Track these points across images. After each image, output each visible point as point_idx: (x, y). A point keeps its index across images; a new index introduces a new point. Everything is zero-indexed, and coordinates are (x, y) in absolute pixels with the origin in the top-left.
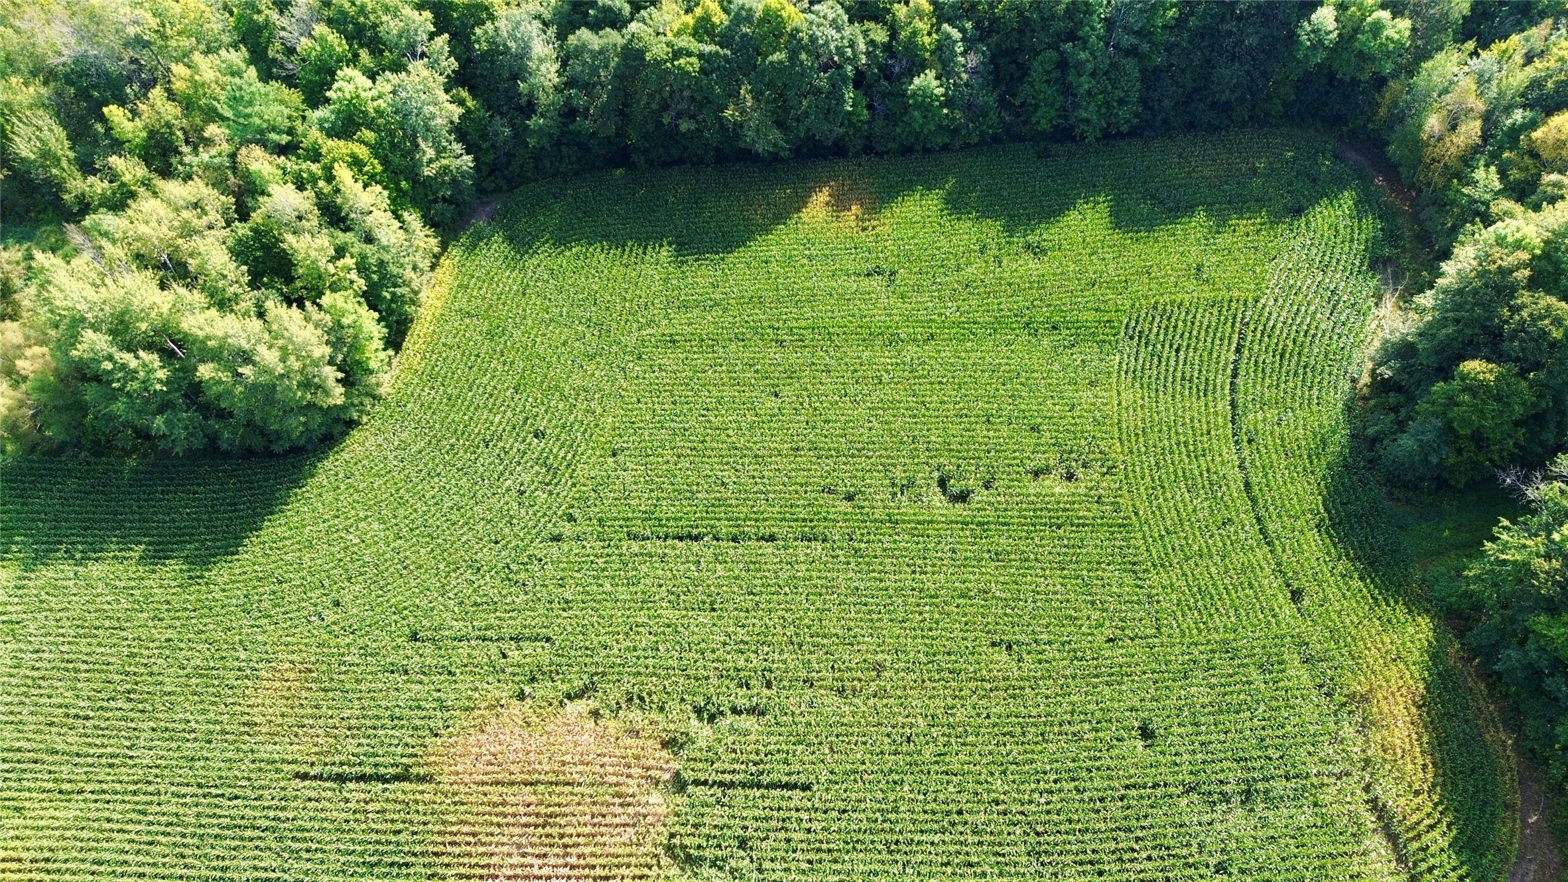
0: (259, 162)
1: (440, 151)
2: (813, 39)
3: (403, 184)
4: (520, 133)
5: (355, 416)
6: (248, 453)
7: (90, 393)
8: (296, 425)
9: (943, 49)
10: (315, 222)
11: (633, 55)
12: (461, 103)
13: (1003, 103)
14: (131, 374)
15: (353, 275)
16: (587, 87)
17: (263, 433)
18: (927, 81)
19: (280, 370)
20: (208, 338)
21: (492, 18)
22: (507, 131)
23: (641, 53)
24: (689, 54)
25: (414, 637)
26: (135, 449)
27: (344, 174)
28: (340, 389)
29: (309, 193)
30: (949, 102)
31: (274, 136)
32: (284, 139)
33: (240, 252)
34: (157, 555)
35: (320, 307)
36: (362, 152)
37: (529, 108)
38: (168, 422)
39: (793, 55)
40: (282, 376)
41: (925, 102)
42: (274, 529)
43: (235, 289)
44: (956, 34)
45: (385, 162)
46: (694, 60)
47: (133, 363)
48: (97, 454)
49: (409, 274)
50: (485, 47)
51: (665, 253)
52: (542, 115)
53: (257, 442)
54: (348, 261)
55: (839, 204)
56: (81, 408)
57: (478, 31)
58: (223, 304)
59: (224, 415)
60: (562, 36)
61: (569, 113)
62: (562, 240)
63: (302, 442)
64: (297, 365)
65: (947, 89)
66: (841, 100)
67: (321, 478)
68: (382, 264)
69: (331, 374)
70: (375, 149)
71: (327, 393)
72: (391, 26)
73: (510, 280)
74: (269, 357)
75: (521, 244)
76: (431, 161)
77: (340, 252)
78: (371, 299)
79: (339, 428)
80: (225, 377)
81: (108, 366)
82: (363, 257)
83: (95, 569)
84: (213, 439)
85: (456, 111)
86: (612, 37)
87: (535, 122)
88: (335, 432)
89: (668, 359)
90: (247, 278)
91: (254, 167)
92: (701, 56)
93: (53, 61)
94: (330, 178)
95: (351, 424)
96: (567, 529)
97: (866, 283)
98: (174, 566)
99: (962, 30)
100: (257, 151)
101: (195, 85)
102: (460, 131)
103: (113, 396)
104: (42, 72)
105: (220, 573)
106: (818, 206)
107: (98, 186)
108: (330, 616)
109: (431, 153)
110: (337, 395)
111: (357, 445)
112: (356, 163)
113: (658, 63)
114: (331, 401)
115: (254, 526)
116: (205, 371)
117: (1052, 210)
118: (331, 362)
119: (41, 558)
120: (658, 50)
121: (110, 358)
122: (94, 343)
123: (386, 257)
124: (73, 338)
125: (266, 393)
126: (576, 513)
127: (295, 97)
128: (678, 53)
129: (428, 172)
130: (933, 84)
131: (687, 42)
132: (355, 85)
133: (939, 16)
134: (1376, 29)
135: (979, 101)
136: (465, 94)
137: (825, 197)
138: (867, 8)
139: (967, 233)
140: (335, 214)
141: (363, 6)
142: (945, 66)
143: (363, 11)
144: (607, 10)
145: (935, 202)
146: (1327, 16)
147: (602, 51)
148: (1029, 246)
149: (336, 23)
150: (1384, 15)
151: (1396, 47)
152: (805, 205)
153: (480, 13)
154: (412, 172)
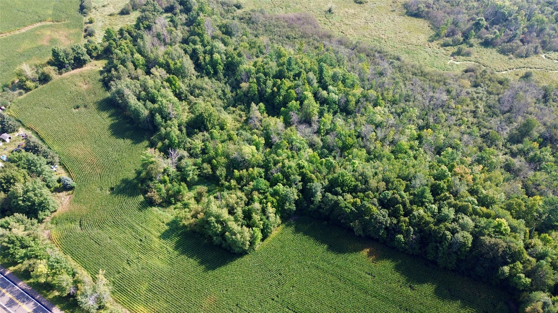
0: (256, 195)
1: (290, 204)
2: (377, 217)
3: (280, 209)
4: (308, 206)
6: (226, 250)
7: (207, 226)
8: (237, 250)
9: (408, 231)
10: (260, 212)
11: (337, 203)
13: (420, 249)
14: (215, 227)
15: (261, 225)
16: (326, 205)
17: (230, 248)
18: (400, 237)
19: (239, 239)
20: (231, 227)
21: (313, 183)
22: (306, 205)
23: (339, 204)
24: (349, 208)
25: (237, 305)
26: (208, 240)
28: (248, 246)
29: (261, 205)
30: (405, 243)
31: (261, 191)
32: (263, 192)
33: (244, 212)
34: (201, 263)
35: (252, 229)
36: (275, 201)
37: (312, 202)
38: (216, 239)
39: (371, 219)
40: (239, 241)
41: (399, 241)
42: (223, 268)
43: (240, 219)
44: (412, 229)
45: (278, 203)
46: (349, 210)
47: (217, 226)
48: (201, 237)
49: (272, 228)
50: (309, 187)
51: (326, 246)
52: (314, 205)
53: (228, 249)
54: (262, 222)
55: (370, 254)
56: (203, 227)
57: (309, 184)
58: (236, 220)
59: (225, 240)
60: (325, 192)
61: (320, 207)
62: (305, 234)
63: (236, 253)
64: (243, 240)
65: (405, 240)
66: (379, 232)
67: (236, 262)
68: (268, 224)
69: (248, 243)
70: (278, 200)
72: (292, 177)
73: (291, 237)
74: (238, 236)
75: (297, 230)
77: (261, 220)
78: (262, 231)
79: (244, 253)
80: (230, 236)
82: (265, 222)
83: (191, 260)
84: (221, 244)
86: (335, 198)
87: (312, 206)
89: (314, 271)
90: (243, 217)
91: (254, 196)
92: (351, 209)
93: (231, 156)
94: (266, 204)
95: (247, 253)
96: (276, 298)
97: (368, 276)
98: (204, 267)
99: (414, 229)
100: (256, 193)
101: (252, 173)
102: (296, 202)
103: (210, 229)
104: (227, 156)
105: (210, 272)
106: (365, 252)
107: (227, 184)
108: (225, 292)
109: (288, 205)
111: (246, 258)
112: (272, 203)
113: (341, 207)
114: (245, 248)
115: (220, 266)
116: (227, 234)
117: (421, 281)
118: (249, 241)
119: (183, 253)
120: (342, 204)
121: (213, 223)
122: (213, 219)
123: (269, 224)
124: (210, 217)
125: (235, 242)
126: (279, 296)
127: (268, 184)
128: (346, 207)
129: (286, 208)
130: (402, 238)
131: (349, 205)
132: (280, 187)
133: (410, 224)
134: (520, 278)
135: (414, 246)
136: (300, 195)
137: (368, 250)
138: (394, 214)
139: (397, 275)
140: (264, 211)
141: (289, 171)
142: (407, 235)
143: (289, 172)
144: (336, 191)
145: (393, 264)
146: (506, 269)
147: (331, 200)
148: (410, 286)
149: (283, 172)
150: (522, 275)
151: (525, 285)
152: (363, 250)
153: (311, 180)
154: (283, 207)
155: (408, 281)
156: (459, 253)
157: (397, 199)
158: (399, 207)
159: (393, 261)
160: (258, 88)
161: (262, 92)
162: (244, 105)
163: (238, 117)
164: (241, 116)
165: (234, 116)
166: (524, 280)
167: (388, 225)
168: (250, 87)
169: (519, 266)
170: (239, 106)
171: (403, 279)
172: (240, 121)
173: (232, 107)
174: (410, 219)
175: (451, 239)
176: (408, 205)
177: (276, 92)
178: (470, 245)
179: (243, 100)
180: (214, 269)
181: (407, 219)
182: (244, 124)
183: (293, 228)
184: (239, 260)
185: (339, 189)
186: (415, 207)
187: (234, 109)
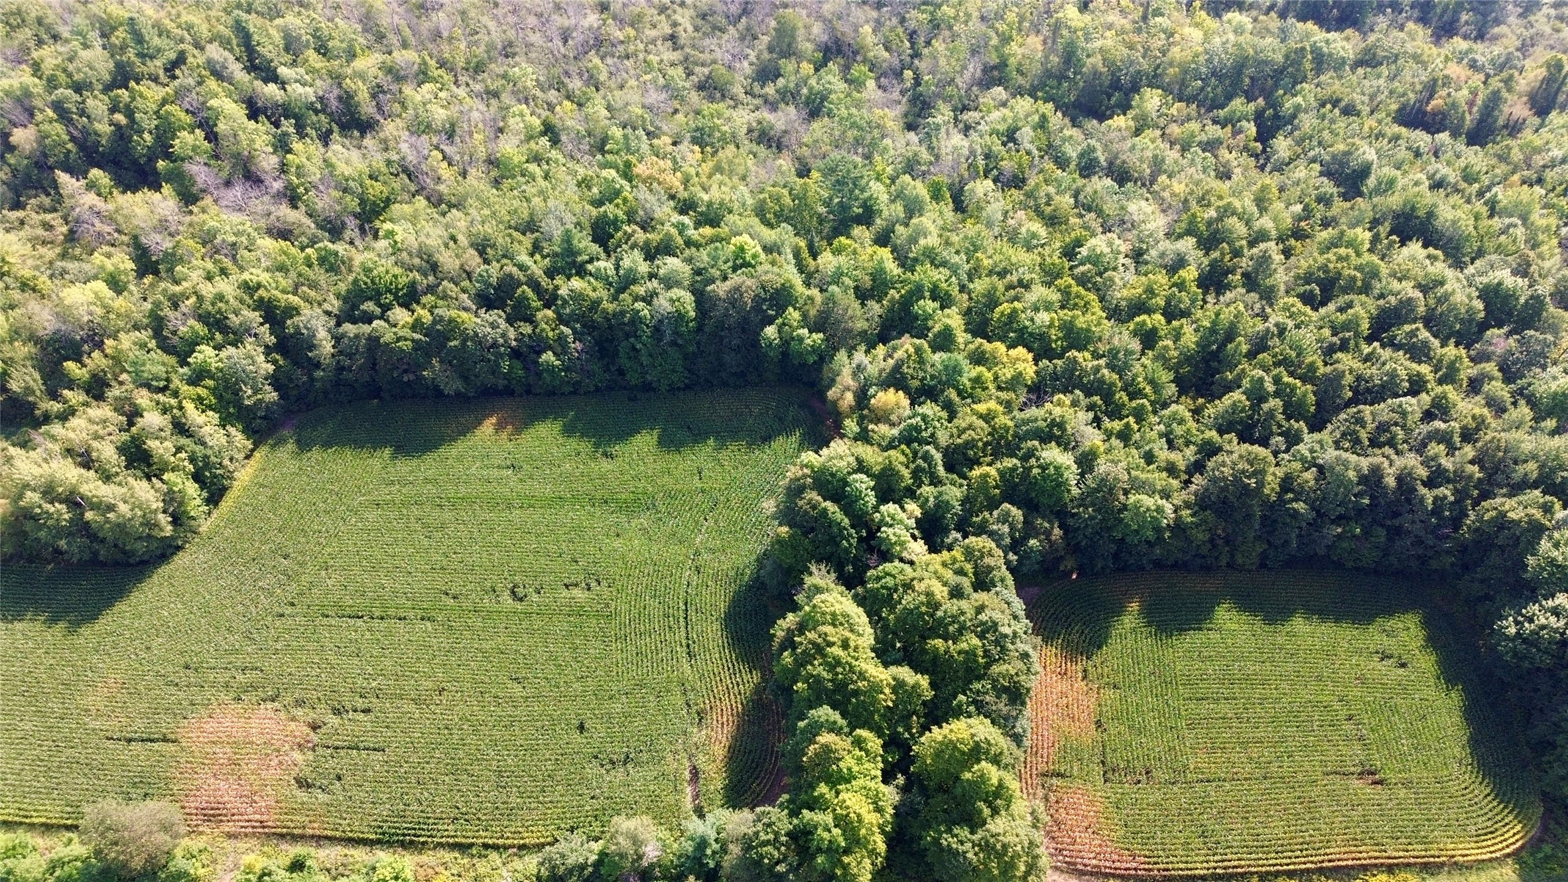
0: (143, 398)
1: (256, 391)
2: (476, 334)
3: (231, 410)
4: (312, 379)
5: (180, 543)
6: (117, 564)
7: (28, 526)
8: (141, 546)
9: (561, 339)
10: (169, 433)
11: (373, 340)
12: (275, 362)
13: (607, 369)
14: (49, 515)
15: (186, 463)
16: (350, 356)
17: (124, 552)
18: (548, 357)
19: (129, 516)
20: (94, 496)
21: (299, 314)
22: (305, 378)
23: (378, 339)
24: (406, 340)
25: (187, 667)
26: (52, 561)
27: (189, 406)
28: (170, 528)
29: (168, 417)
30: (567, 369)
31: (154, 383)
32: (162, 384)
33: (122, 450)
34: (53, 620)
35: (161, 480)
36: (204, 393)
37: (318, 365)
38: (69, 544)
39: (464, 341)
40: (130, 520)
41: (551, 369)
42: (121, 607)
43: (116, 469)
44: (567, 331)
45: (220, 398)
46: (408, 343)
47: (52, 510)
48: (31, 562)
49: (226, 462)
50: (292, 331)
51: (387, 452)
52: (323, 370)
53: (120, 557)
54: (183, 455)
55: (499, 427)
56: (25, 534)
57: (289, 322)
58: (107, 478)
59: (103, 541)
60: (338, 326)
61: (340, 369)
62: (327, 445)
63: (146, 558)
64: (139, 513)
65: (563, 362)
66: (501, 367)
67: (155, 577)
68: (206, 457)
69: (164, 519)
70: (213, 391)
71: (162, 530)
72: (234, 320)
73: (292, 465)
74: (123, 508)
75: (304, 445)
76: (249, 397)
77: (179, 449)
78: (197, 477)
79: (171, 551)
80: (99, 519)
81: (38, 511)
82: (193, 452)
83: (18, 626)
84: (95, 554)
85: (271, 368)
86: (366, 329)
87: (319, 374)
88: (168, 554)
89: (372, 515)
90: (123, 464)
91: (139, 401)
92: (413, 341)
93: (41, 333)
94: (181, 408)
95: (179, 548)
96: (288, 610)
97: (504, 472)
98: (62, 625)
99: (573, 329)
100: (144, 391)
102: (276, 381)
103: (40, 528)
104: (33, 339)
105: (85, 630)
106: (488, 426)
107: (55, 407)
109: (250, 392)
110: (168, 530)
111: (181, 560)
112: (199, 400)
113: (387, 344)
114: (163, 534)
115: (109, 603)
116: (89, 515)
117: (625, 433)
118: (164, 512)
120: (388, 337)
121: (40, 506)
122: (32, 497)
123: (209, 452)
124: (21, 496)
125: (121, 528)
126: (296, 601)
127: (172, 360)
128: (399, 339)
129: (247, 402)
130: (553, 359)
131: (406, 333)
132: (205, 354)
133: (561, 320)
134: (801, 339)
135: (589, 368)
136: (278, 357)
137: (494, 420)
138: (520, 314)
139: (573, 444)
140: (181, 428)
141: (220, 309)
142: (563, 348)
143: (219, 311)
144: (365, 312)
145: (557, 426)
146: (770, 331)
147: (357, 336)
148: (605, 455)
149: (203, 318)
150: (804, 332)
151: (814, 349)
152: (480, 424)
153: (292, 311)
154: (238, 404)
155: (597, 446)
156: (680, 342)
157: (510, 275)
158: (523, 292)
159: (555, 419)
160: (69, 133)
161: (85, 140)
162: (48, 194)
163: (40, 232)
164: (48, 227)
165: (27, 232)
166: (809, 341)
167: (514, 343)
168: (44, 136)
169: (793, 315)
170: (33, 201)
171: (585, 446)
172: (52, 242)
173: (11, 209)
174: (556, 312)
175: (652, 317)
176: (545, 282)
177: (127, 126)
178: (692, 314)
179: (39, 181)
180: (93, 617)
181: (550, 313)
182: (68, 245)
183: (291, 446)
184: (164, 570)
185: (369, 306)
186: (559, 280)
187: (20, 214)
